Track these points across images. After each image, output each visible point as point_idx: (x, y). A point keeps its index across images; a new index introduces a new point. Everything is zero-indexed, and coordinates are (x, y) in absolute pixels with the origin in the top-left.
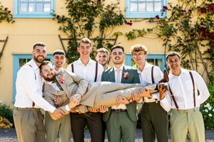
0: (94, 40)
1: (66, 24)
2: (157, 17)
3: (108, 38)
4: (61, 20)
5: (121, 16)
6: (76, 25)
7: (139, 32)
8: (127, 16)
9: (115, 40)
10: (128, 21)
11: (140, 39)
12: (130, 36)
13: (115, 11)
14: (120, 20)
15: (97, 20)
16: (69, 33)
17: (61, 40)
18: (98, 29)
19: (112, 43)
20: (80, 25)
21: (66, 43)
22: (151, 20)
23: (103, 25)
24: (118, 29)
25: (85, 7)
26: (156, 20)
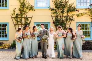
0: (65, 17)
1: (54, 11)
2: (89, 8)
3: (70, 16)
4: (52, 10)
5: (75, 8)
6: (58, 12)
7: (81, 14)
8: (77, 8)
9: (72, 17)
10: (78, 10)
11: (82, 16)
12: (78, 15)
13: (72, 6)
14: (74, 10)
15: (66, 10)
16: (55, 14)
17: (52, 17)
21: (54, 18)
22: (86, 9)
23: (68, 11)
24: (73, 13)
25: (61, 5)
26: (88, 9)
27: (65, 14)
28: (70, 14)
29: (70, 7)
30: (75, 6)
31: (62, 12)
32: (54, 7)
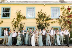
0: (44, 23)
1: (38, 20)
2: (58, 18)
4: (37, 19)
5: (50, 18)
6: (40, 20)
7: (54, 22)
8: (52, 18)
9: (49, 23)
10: (52, 19)
11: (54, 23)
12: (52, 23)
13: (49, 17)
14: (50, 19)
15: (45, 19)
16: (39, 22)
17: (37, 23)
18: (45, 21)
19: (48, 24)
20: (41, 20)
21: (38, 24)
22: (57, 19)
23: (46, 20)
24: (49, 21)
25: (42, 16)
26: (58, 19)
27: (45, 22)
28: (48, 22)
29: (48, 17)
30: (50, 17)
31: (43, 21)
32: (38, 17)
